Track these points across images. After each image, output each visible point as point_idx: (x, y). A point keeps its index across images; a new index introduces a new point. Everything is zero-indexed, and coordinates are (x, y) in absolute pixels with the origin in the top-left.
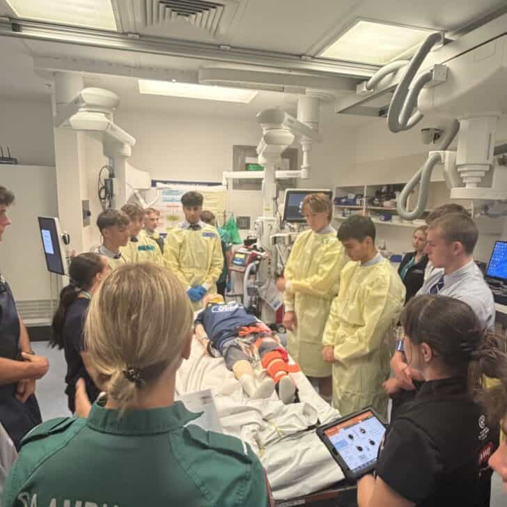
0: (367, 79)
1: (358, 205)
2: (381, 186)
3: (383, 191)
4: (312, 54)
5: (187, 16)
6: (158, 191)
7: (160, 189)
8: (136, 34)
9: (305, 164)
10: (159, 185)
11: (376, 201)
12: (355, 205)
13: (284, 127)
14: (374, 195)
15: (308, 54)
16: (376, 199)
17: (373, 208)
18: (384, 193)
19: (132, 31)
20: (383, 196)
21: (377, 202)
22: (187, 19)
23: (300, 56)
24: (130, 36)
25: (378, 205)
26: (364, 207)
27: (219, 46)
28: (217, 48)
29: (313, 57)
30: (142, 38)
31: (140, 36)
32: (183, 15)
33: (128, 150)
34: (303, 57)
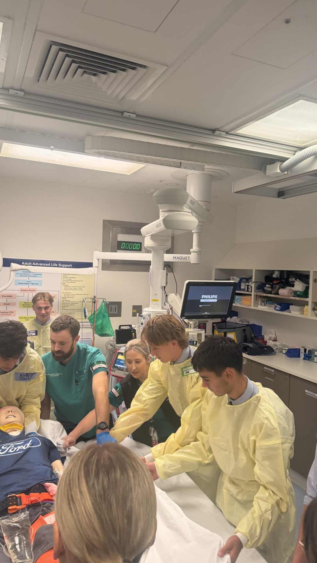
0: (283, 160)
1: (244, 290)
2: (273, 272)
3: (274, 276)
4: (227, 130)
5: (95, 75)
6: (12, 273)
7: (14, 270)
8: (21, 90)
9: (195, 248)
10: (14, 265)
11: (268, 287)
12: (240, 289)
13: (186, 209)
14: (263, 281)
15: (223, 129)
16: (267, 286)
17: (264, 295)
18: (276, 279)
19: (17, 86)
20: (275, 282)
21: (270, 289)
22: (94, 78)
23: (214, 131)
24: (11, 92)
25: (270, 293)
26: (253, 293)
27: (122, 113)
28: (120, 115)
29: (227, 133)
30: (27, 97)
31: (26, 93)
32: (90, 74)
34: (217, 133)
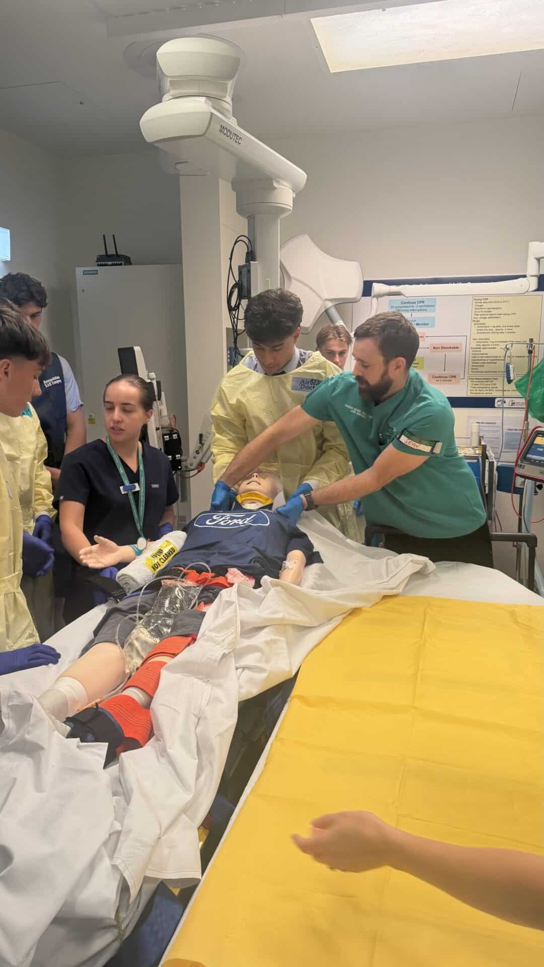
6: (375, 300)
7: (378, 296)
10: (377, 288)
33: (285, 196)
